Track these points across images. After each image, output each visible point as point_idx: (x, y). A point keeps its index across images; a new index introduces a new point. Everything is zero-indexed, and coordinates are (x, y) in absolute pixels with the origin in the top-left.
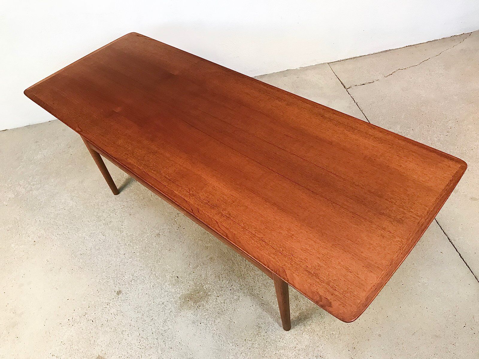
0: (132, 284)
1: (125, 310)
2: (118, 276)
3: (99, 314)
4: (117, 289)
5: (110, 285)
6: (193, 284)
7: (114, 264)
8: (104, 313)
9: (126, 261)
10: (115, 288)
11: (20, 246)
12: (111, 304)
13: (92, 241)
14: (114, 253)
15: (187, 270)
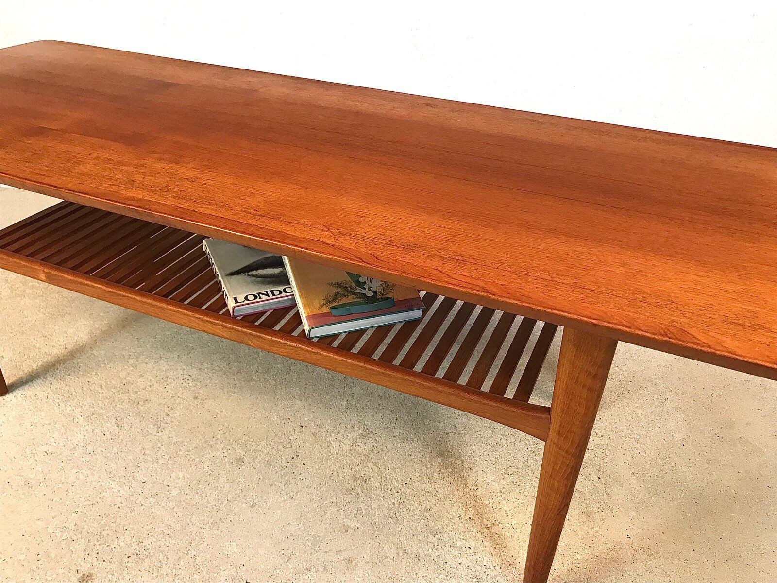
0: (129, 564)
2: (104, 533)
5: (74, 550)
7: (109, 500)
9: (140, 500)
10: (82, 563)
13: (87, 431)
14: (122, 472)
15: (278, 571)
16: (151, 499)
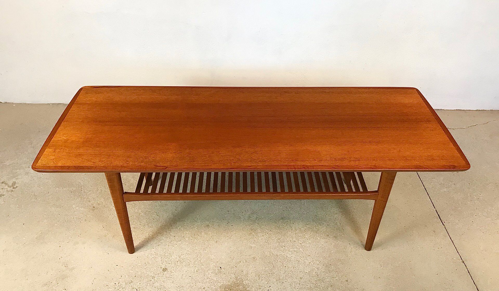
0: (178, 264)
1: (168, 287)
2: (166, 254)
3: (144, 285)
4: (163, 267)
5: (157, 261)
6: (234, 277)
7: (164, 243)
8: (148, 285)
9: (175, 243)
10: (162, 265)
11: (81, 209)
12: (155, 278)
13: (146, 218)
15: (230, 263)
16: (179, 242)
